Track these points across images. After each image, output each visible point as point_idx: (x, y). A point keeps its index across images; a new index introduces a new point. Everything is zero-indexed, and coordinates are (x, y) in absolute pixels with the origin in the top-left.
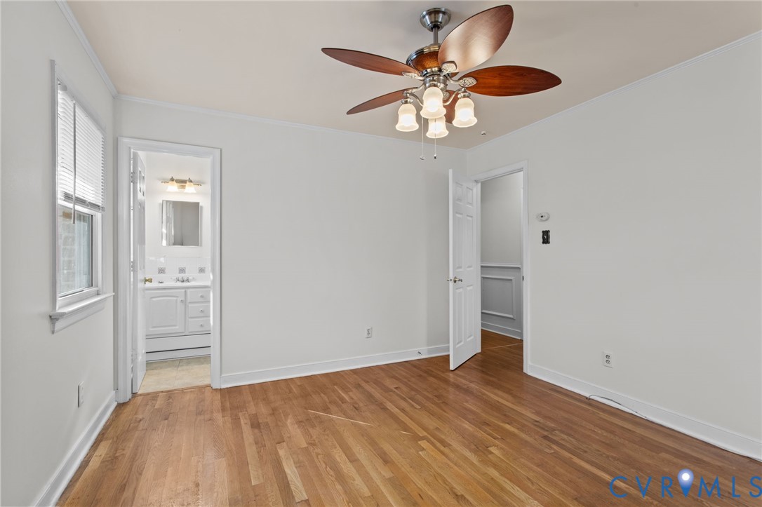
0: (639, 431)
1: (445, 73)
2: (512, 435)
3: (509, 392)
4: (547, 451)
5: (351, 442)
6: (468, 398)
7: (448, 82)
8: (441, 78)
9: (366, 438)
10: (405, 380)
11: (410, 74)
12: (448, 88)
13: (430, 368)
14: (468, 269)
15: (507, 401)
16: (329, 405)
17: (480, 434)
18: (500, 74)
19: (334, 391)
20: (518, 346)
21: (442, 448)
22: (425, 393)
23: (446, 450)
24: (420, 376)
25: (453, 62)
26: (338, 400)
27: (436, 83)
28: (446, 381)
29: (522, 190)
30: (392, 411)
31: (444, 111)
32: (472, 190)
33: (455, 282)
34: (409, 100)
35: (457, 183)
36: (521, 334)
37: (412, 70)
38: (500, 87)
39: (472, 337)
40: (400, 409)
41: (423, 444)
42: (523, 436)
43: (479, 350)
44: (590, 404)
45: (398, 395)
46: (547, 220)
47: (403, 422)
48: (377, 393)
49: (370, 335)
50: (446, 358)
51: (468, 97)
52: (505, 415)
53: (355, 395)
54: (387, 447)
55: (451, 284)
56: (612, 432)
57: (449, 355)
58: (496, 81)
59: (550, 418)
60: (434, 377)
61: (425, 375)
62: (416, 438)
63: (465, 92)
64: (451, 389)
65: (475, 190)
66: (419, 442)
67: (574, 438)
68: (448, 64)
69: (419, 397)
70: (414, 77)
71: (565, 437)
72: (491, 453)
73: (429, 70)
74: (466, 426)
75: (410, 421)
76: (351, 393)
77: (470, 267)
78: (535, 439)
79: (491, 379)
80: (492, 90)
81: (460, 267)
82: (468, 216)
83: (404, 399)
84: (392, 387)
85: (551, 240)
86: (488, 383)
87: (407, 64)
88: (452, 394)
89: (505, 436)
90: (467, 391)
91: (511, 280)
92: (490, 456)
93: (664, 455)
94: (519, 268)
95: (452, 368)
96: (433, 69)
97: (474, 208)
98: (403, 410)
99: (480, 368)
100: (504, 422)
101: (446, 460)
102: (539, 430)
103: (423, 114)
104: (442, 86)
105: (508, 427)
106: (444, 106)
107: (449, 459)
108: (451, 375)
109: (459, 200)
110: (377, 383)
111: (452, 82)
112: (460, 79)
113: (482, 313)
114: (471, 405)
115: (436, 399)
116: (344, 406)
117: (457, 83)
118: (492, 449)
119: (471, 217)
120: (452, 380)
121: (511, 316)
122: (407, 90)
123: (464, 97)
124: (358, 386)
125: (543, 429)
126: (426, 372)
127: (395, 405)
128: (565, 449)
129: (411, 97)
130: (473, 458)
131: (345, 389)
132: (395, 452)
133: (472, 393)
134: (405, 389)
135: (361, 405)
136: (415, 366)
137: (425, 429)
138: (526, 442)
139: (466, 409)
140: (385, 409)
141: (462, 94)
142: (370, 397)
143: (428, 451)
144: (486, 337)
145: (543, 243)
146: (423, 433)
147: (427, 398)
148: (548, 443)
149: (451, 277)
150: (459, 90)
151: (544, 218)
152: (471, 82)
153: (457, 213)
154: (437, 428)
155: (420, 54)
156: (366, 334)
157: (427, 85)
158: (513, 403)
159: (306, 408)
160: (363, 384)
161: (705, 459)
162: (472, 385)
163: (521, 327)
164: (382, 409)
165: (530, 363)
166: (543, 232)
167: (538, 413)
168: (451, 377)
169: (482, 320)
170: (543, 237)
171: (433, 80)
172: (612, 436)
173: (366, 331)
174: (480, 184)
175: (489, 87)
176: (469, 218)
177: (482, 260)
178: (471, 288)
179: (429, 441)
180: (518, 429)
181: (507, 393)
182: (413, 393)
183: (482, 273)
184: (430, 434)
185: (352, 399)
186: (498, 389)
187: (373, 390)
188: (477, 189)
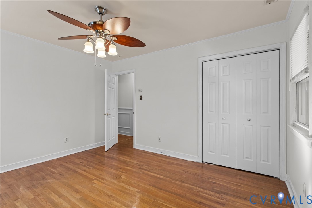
0: (167, 160)
1: (105, 33)
2: (130, 170)
3: (128, 156)
4: (141, 172)
5: (59, 189)
6: (113, 161)
7: (106, 37)
8: (104, 35)
9: (67, 186)
10: (85, 158)
11: (90, 30)
12: (106, 39)
13: (96, 152)
14: (113, 110)
15: (128, 159)
16: (45, 176)
17: (118, 172)
18: (126, 38)
19: (48, 170)
20: (132, 138)
21: (103, 181)
22: (95, 162)
23: (104, 181)
24: (92, 156)
25: (108, 30)
26: (50, 173)
27: (101, 37)
28: (104, 156)
29: (133, 80)
30: (79, 172)
31: (105, 48)
32: (114, 78)
33: (107, 115)
34: (89, 40)
35: (108, 75)
36: (133, 134)
37: (91, 29)
38: (126, 43)
39: (114, 137)
40: (83, 171)
41: (95, 181)
42: (133, 169)
43: (117, 142)
44: (154, 155)
45: (82, 165)
46: (142, 92)
47: (85, 175)
48: (71, 166)
49: (67, 141)
50: (104, 147)
51: (114, 44)
52: (127, 164)
53: (60, 169)
54: (78, 187)
55: (106, 116)
56: (160, 162)
57: (105, 146)
58: (125, 41)
59: (142, 162)
60: (99, 155)
61: (94, 155)
62: (91, 180)
63: (113, 42)
64: (106, 159)
65: (115, 78)
66: (93, 181)
67: (149, 166)
68: (107, 31)
69: (92, 164)
70: (92, 32)
71: (147, 167)
72: (122, 178)
73: (98, 30)
74: (112, 171)
75: (88, 174)
76: (57, 169)
77: (114, 109)
78: (137, 170)
79: (122, 152)
80: (123, 43)
81: (110, 109)
82: (113, 88)
83: (85, 166)
84: (79, 162)
85: (143, 99)
86: (121, 154)
87: (89, 26)
88: (106, 160)
89: (126, 171)
90: (113, 158)
91: (129, 114)
92: (121, 179)
93: (173, 166)
94: (132, 109)
95: (106, 150)
96: (100, 31)
97: (116, 86)
98: (85, 171)
99: (117, 149)
100: (126, 166)
101: (104, 185)
102: (138, 166)
103: (96, 47)
104: (104, 38)
105: (128, 168)
106: (105, 46)
107: (106, 184)
108: (106, 153)
109: (109, 82)
110: (71, 162)
111: (108, 37)
112: (111, 37)
113: (118, 127)
114: (114, 163)
115: (99, 164)
116: (54, 175)
117: (110, 38)
118: (123, 177)
119: (114, 89)
120: (106, 155)
121: (129, 128)
122: (89, 36)
123: (113, 44)
124: (61, 165)
125: (140, 166)
126: (94, 154)
127: (80, 170)
128: (146, 171)
129: (90, 39)
130: (115, 181)
131: (54, 168)
132: (82, 188)
133: (114, 158)
134: (85, 162)
135: (63, 173)
136: (89, 152)
137: (95, 176)
138: (134, 171)
139: (112, 165)
140: (76, 172)
141: (112, 43)
142: (68, 169)
143: (97, 184)
144: (120, 137)
145: (140, 100)
146: (94, 178)
147: (96, 164)
148: (141, 170)
149: (106, 113)
150: (111, 41)
151: (141, 91)
152: (115, 39)
153: (108, 87)
154: (100, 174)
155: (95, 23)
156: (65, 141)
157: (98, 37)
158: (130, 159)
159: (31, 181)
160: (64, 164)
161: (183, 164)
162: (114, 156)
163: (132, 131)
164: (74, 172)
165: (135, 144)
166: (140, 96)
167: (138, 161)
168: (106, 154)
169: (118, 130)
170: (140, 98)
171: (100, 35)
172: (160, 163)
173: (65, 139)
174: (117, 76)
175: (122, 42)
176: (113, 89)
177: (118, 106)
178: (114, 117)
179: (97, 180)
180: (131, 168)
181: (127, 156)
182: (89, 163)
183: (118, 112)
184: (98, 178)
185: (58, 171)
186: (124, 155)
187: (70, 165)
188: (116, 78)
